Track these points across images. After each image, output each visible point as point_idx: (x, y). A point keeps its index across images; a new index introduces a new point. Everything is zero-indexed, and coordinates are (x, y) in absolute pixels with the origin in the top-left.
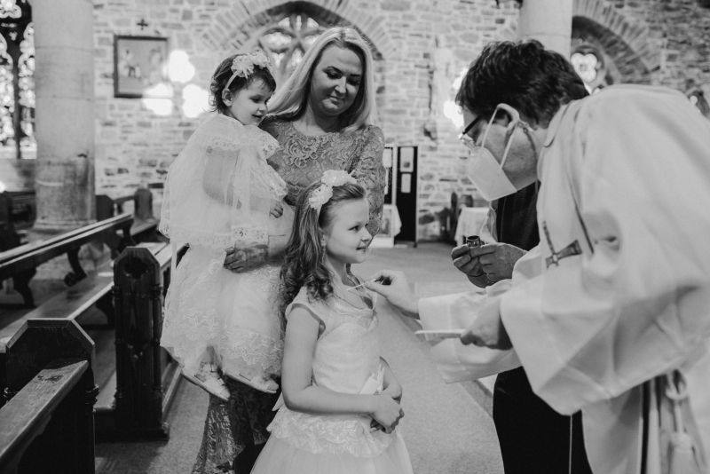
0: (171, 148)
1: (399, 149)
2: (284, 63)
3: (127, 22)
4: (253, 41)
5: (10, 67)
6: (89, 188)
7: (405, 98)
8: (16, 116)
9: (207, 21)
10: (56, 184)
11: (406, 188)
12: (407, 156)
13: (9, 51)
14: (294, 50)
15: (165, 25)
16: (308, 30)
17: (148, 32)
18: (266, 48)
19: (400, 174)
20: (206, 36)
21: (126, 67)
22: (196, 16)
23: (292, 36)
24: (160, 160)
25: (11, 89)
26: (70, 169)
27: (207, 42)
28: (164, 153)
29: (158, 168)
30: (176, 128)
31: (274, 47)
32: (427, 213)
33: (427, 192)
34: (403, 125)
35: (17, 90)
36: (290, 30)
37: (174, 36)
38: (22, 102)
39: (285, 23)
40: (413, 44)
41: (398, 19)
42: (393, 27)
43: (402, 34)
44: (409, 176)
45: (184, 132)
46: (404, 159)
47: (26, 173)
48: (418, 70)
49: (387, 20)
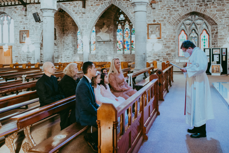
0: (161, 50)
1: (222, 49)
2: (190, 28)
3: (151, 21)
4: (182, 22)
5: (122, 32)
6: (145, 60)
7: (224, 35)
8: (123, 43)
9: (170, 19)
10: (139, 60)
11: (224, 59)
12: (224, 51)
13: (122, 28)
14: (192, 24)
15: (160, 21)
16: (196, 18)
17: (156, 23)
18: (185, 24)
19: (222, 56)
20: (169, 23)
21: (150, 31)
22: (167, 18)
23: (192, 20)
24: (158, 54)
25: (122, 37)
26: (142, 57)
27: (170, 24)
28: (160, 52)
29: (158, 55)
30: (162, 46)
31: (187, 24)
34: (224, 42)
35: (123, 37)
36: (191, 19)
37: (162, 23)
39: (190, 17)
40: (226, 20)
41: (221, 13)
42: (220, 16)
43: (222, 18)
44: (225, 56)
45: (164, 46)
46: (223, 52)
47: (125, 57)
48: (228, 27)
49: (218, 14)
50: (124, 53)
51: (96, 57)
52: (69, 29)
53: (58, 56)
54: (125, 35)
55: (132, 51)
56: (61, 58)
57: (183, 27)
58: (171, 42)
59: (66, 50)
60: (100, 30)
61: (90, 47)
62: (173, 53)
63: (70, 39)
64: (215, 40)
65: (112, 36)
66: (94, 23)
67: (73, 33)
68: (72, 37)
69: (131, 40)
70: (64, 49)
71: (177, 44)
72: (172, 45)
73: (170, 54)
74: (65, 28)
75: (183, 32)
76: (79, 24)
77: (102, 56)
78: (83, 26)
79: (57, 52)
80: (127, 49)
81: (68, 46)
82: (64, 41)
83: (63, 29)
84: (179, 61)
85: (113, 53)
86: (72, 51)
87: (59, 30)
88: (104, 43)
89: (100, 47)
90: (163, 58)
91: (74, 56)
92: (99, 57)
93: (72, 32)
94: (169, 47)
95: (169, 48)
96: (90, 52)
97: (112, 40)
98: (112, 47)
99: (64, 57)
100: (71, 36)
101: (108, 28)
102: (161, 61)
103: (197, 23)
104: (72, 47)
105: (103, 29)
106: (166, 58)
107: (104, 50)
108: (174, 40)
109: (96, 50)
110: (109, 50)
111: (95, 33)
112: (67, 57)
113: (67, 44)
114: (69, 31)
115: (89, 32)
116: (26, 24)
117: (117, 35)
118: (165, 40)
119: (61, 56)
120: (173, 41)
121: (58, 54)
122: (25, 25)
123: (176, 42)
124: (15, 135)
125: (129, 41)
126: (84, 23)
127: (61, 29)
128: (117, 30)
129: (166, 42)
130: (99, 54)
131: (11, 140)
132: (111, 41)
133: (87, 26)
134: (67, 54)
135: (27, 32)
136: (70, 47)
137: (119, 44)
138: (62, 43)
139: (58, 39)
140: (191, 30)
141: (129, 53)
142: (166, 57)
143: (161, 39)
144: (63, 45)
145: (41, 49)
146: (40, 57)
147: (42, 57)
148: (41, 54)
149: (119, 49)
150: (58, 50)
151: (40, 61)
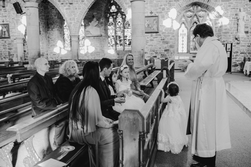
0: (159, 46)
1: (226, 44)
2: (191, 21)
3: (147, 13)
4: (182, 14)
5: (114, 25)
7: (229, 28)
8: (115, 39)
10: (137, 57)
13: (113, 21)
14: (194, 16)
15: (157, 12)
16: (198, 10)
17: (153, 15)
18: (186, 16)
21: (147, 25)
22: (166, 9)
23: (193, 12)
24: (156, 50)
25: (114, 31)
26: (140, 53)
28: (157, 48)
29: (155, 52)
30: (160, 41)
31: (188, 16)
32: (236, 64)
33: (236, 57)
35: (116, 32)
36: (193, 10)
37: (160, 15)
38: (117, 35)
39: (192, 8)
40: (232, 11)
41: (227, 4)
42: (225, 7)
43: (228, 9)
44: (229, 52)
45: (162, 42)
46: (228, 47)
47: (118, 54)
48: (233, 19)
49: (223, 5)
50: (116, 49)
52: (54, 23)
54: (118, 29)
55: (125, 47)
57: (183, 19)
58: (170, 37)
59: (51, 46)
60: (90, 23)
61: (78, 42)
62: (171, 49)
63: (55, 34)
64: (219, 35)
65: (103, 31)
66: (83, 15)
67: (58, 27)
68: (58, 32)
69: (124, 34)
70: (50, 45)
71: (177, 39)
72: (171, 40)
73: (169, 50)
74: (50, 22)
75: (183, 25)
76: (66, 17)
77: (92, 53)
78: (70, 19)
80: (119, 45)
81: (54, 42)
82: (49, 36)
83: (47, 22)
84: (179, 58)
87: (43, 23)
88: (94, 38)
90: (160, 54)
92: (89, 54)
93: (58, 25)
94: (168, 42)
95: (167, 44)
97: (103, 34)
98: (103, 43)
99: (50, 55)
100: (57, 30)
101: (98, 22)
102: (158, 58)
103: (200, 15)
105: (92, 22)
106: (164, 55)
108: (174, 35)
110: (100, 46)
111: (83, 27)
112: (54, 55)
113: (53, 39)
114: (54, 25)
115: (77, 26)
116: (5, 16)
117: (108, 30)
118: (163, 35)
119: (46, 53)
120: (172, 35)
121: (43, 51)
122: (4, 18)
123: (175, 36)
124: (11, 146)
125: (122, 36)
126: (72, 16)
127: (45, 22)
128: (108, 24)
129: (164, 37)
131: (6, 151)
132: (101, 36)
133: (76, 19)
134: (53, 51)
135: (7, 25)
137: (111, 40)
138: (47, 38)
139: (43, 34)
140: (193, 23)
141: (122, 49)
142: (164, 53)
143: (158, 34)
144: (49, 41)
145: (24, 45)
146: (24, 54)
147: (26, 54)
148: (25, 51)
149: (111, 45)
150: (43, 46)
151: (23, 59)
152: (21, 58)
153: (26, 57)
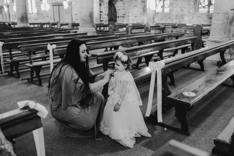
10: (220, 22)
50: (209, 12)
51: (169, 17)
53: (124, 15)
56: (127, 18)
59: (133, 7)
61: (164, 3)
70: (132, 6)
77: (177, 16)
79: (122, 9)
81: (136, 2)
85: (192, 11)
86: (140, 9)
89: (175, 2)
91: (143, 15)
92: (174, 17)
96: (163, 10)
98: (193, 3)
99: (132, 16)
104: (140, 3)
107: (180, 7)
109: (170, 8)
110: (188, 7)
112: (135, 17)
119: (127, 15)
121: (124, 12)
130: (174, 13)
134: (135, 13)
136: (138, 3)
145: (100, 5)
146: (99, 16)
147: (102, 15)
148: (101, 12)
149: (203, 6)
150: (124, 6)
151: (99, 20)
152: (96, 19)
153: (103, 18)
